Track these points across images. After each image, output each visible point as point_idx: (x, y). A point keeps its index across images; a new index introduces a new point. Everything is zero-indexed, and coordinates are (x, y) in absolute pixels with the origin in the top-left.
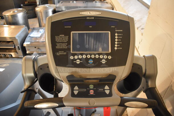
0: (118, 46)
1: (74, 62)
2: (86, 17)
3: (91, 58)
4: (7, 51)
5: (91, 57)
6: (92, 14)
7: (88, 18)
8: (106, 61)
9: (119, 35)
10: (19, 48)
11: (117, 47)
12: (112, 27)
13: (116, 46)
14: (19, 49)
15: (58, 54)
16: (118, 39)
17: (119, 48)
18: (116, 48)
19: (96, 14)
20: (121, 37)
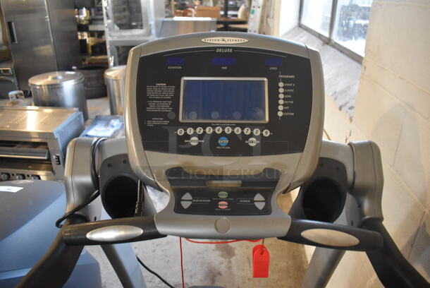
0: (286, 108)
1: (186, 141)
2: (215, 48)
3: (223, 134)
4: (30, 167)
5: (223, 132)
6: (229, 42)
7: (218, 50)
8: (257, 140)
9: (288, 85)
10: (59, 161)
11: (283, 111)
12: (271, 68)
13: (281, 108)
14: (60, 164)
15: (150, 124)
16: (284, 93)
17: (287, 114)
18: (280, 114)
19: (237, 42)
20: (292, 91)
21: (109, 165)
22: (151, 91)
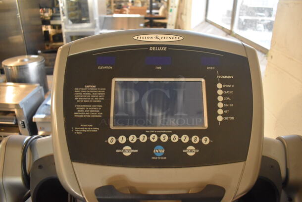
0: (226, 112)
1: (118, 151)
2: (149, 46)
3: (159, 143)
5: (159, 140)
6: (163, 40)
7: (151, 49)
8: (196, 149)
9: (226, 86)
10: (24, 125)
11: (223, 115)
12: (208, 68)
13: (220, 112)
14: (25, 127)
15: (78, 131)
16: (223, 95)
17: (227, 118)
18: (220, 119)
19: (171, 40)
20: (231, 92)
21: (40, 167)
22: (80, 94)
